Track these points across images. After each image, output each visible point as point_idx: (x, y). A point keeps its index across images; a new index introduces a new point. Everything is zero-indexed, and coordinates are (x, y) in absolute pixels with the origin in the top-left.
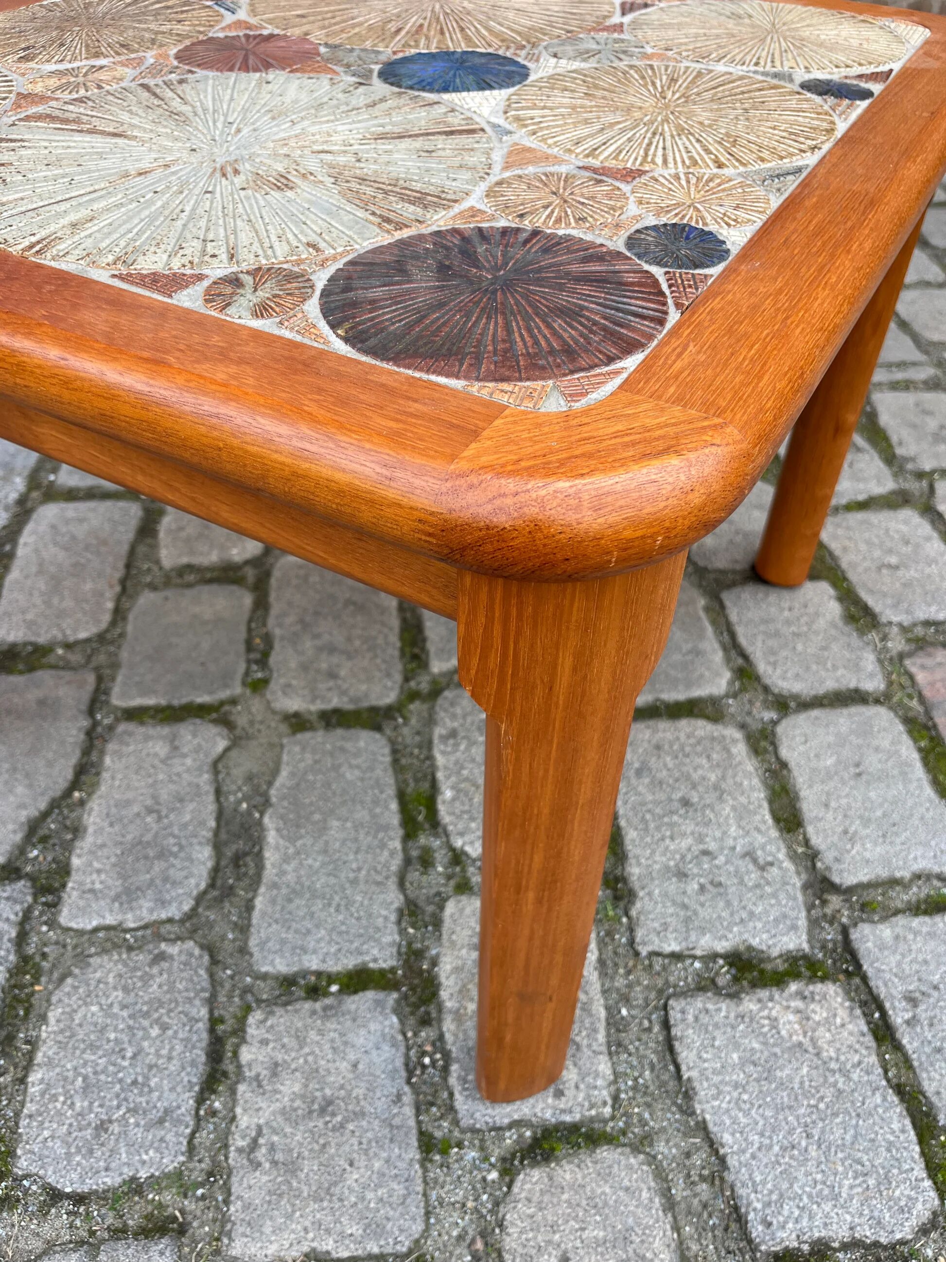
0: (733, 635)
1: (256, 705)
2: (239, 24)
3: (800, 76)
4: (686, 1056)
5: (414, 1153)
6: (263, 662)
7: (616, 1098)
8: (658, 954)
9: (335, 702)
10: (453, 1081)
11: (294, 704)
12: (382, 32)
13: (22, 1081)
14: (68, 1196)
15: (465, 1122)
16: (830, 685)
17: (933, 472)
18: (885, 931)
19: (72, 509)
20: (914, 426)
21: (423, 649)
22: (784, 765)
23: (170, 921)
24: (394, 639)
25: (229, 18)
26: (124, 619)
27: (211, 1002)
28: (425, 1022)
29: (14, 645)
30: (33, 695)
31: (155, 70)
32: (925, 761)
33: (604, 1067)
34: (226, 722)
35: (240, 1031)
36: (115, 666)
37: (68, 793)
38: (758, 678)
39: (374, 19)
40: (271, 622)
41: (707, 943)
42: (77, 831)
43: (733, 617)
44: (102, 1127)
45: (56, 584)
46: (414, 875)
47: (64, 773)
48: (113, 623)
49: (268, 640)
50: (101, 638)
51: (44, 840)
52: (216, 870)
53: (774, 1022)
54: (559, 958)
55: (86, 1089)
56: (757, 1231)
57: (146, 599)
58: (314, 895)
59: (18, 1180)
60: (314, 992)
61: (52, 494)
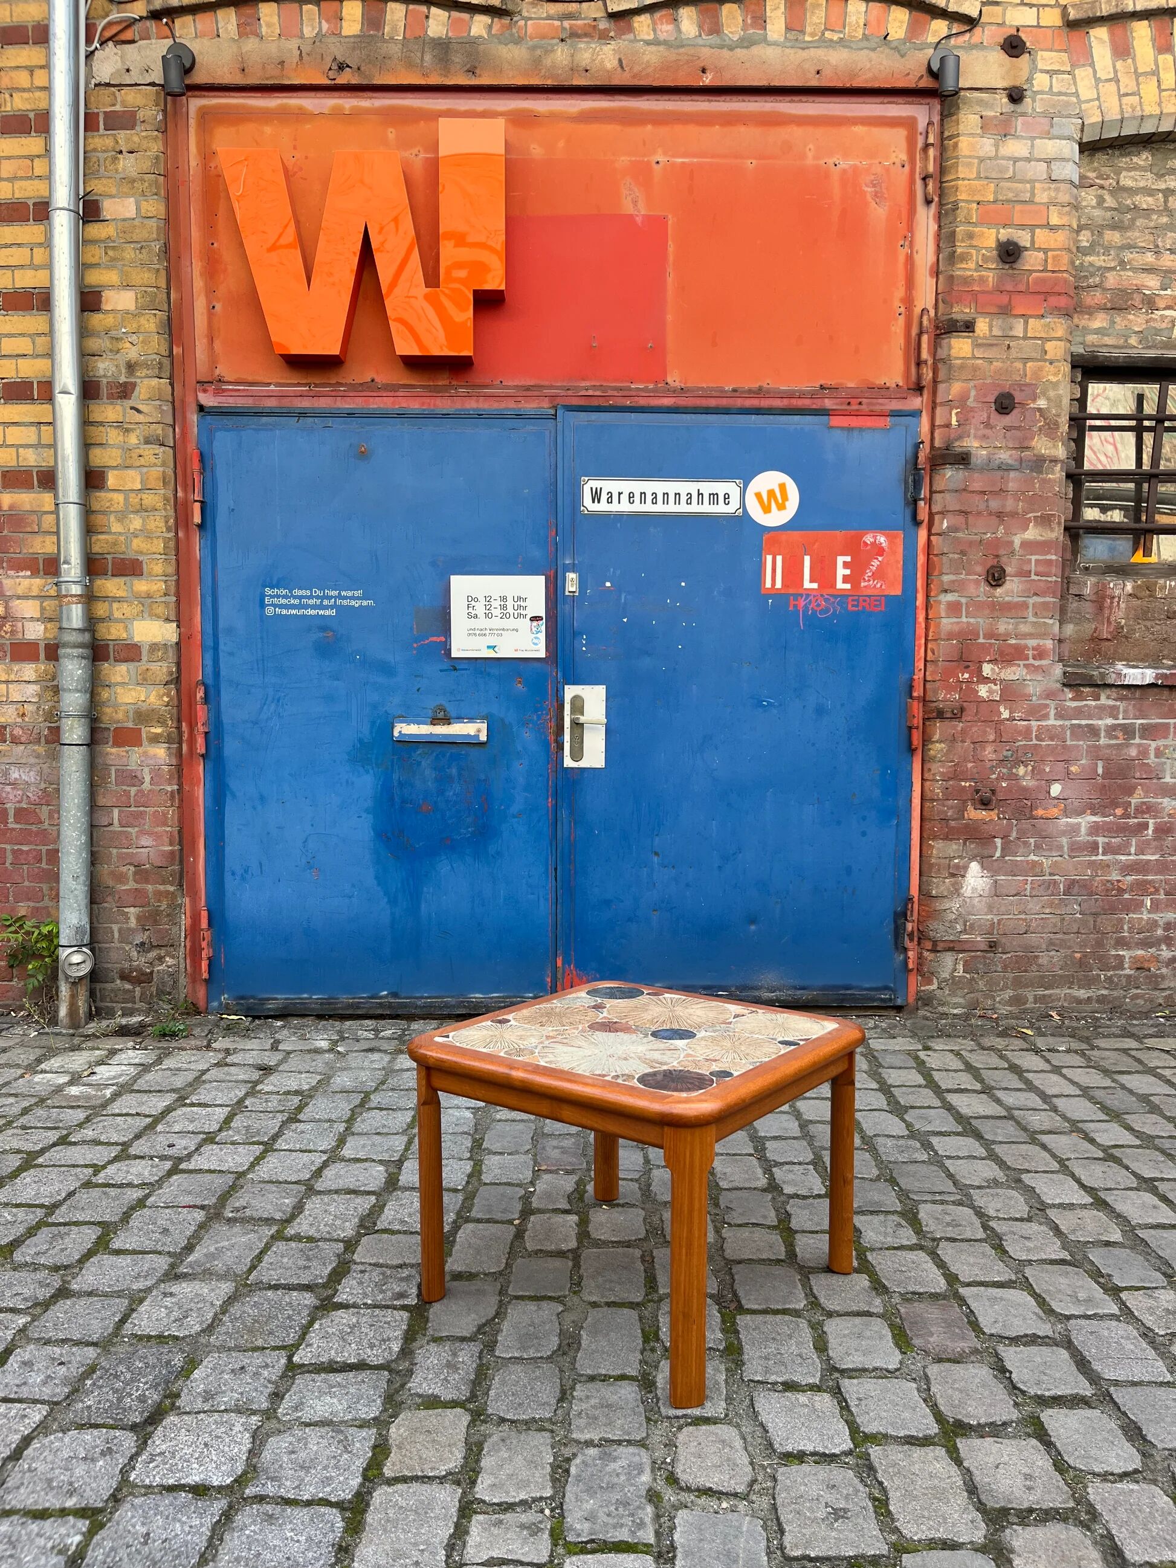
0: (811, 1289)
1: (575, 1299)
2: (605, 1018)
3: (781, 1039)
4: (756, 1405)
5: (643, 1418)
6: (579, 1284)
7: (727, 1415)
8: (752, 1381)
9: (612, 1299)
10: (660, 1404)
11: (594, 1299)
12: (652, 1022)
13: (487, 1394)
14: (508, 1420)
15: (664, 1414)
16: (855, 1308)
17: (940, 1239)
18: (855, 1381)
19: (480, 1226)
20: (937, 1219)
21: (656, 1285)
22: (825, 1333)
23: (541, 1358)
24: (642, 1280)
25: (601, 1016)
26: (511, 1267)
27: (561, 1379)
28: (651, 1392)
29: (460, 1272)
30: (473, 1288)
31: (583, 1031)
32: (894, 1337)
33: (723, 1404)
34: (562, 1303)
35: (573, 1388)
36: (510, 1282)
37: (493, 1319)
38: (820, 1305)
39: (649, 1017)
40: (581, 1272)
41: (773, 1378)
42: (499, 1331)
43: (813, 1283)
44: (520, 1404)
45: (478, 1251)
46: (647, 1353)
47: (491, 1312)
48: (506, 1268)
49: (581, 1277)
50: (501, 1273)
51: (484, 1333)
52: (560, 1346)
53: (797, 1399)
54: (695, 1294)
55: (513, 1394)
56: (776, 1446)
57: (519, 1260)
58: (604, 1353)
59: (489, 1416)
60: (604, 1381)
61: (468, 1220)
